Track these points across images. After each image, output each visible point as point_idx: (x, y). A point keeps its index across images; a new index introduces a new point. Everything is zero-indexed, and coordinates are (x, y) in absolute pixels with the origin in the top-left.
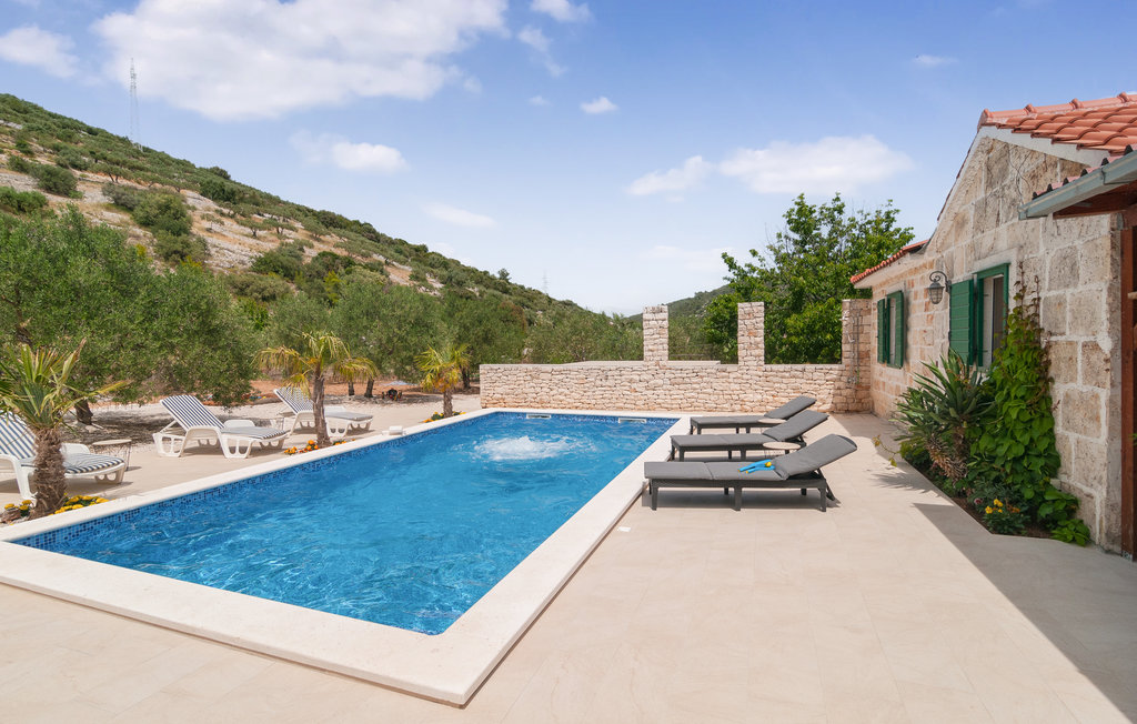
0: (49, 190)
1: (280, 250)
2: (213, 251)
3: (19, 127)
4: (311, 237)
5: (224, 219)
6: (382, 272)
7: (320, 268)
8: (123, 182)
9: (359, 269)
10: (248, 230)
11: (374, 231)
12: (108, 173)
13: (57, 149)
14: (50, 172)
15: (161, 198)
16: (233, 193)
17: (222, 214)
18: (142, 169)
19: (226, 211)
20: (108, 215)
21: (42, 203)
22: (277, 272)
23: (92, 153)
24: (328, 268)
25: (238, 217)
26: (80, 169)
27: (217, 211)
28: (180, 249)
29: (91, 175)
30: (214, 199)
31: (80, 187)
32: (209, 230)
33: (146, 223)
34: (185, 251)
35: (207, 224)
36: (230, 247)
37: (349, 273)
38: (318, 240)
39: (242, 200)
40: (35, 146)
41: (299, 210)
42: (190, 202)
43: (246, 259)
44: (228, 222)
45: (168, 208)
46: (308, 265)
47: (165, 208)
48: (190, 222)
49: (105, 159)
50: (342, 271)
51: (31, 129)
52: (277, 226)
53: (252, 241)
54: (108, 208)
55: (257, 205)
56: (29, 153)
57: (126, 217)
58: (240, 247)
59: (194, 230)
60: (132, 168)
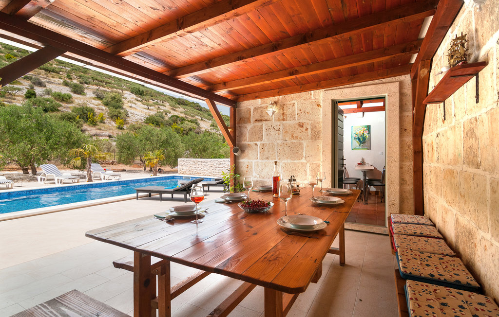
0: (75, 92)
1: (156, 114)
2: (130, 115)
3: (69, 69)
4: (172, 109)
5: (137, 102)
6: (196, 123)
7: (171, 121)
8: (102, 88)
9: (186, 122)
10: (146, 107)
11: (200, 106)
12: (97, 85)
13: (80, 77)
14: (76, 86)
15: (112, 95)
16: (143, 92)
17: (138, 100)
18: (110, 83)
19: (139, 99)
20: (94, 101)
21: (70, 97)
22: (153, 123)
23: (92, 78)
24: (174, 121)
25: (144, 101)
26: (88, 84)
27: (135, 99)
28: (117, 114)
29: (91, 86)
30: (136, 94)
31: (86, 91)
32: (131, 107)
33: (106, 104)
34: (119, 115)
35: (130, 104)
36: (137, 113)
37: (182, 123)
38: (174, 110)
39: (147, 94)
40: (73, 75)
41: (169, 98)
42: (125, 96)
43: (142, 118)
44: (139, 103)
45: (115, 98)
46: (166, 121)
47: (114, 98)
48: (123, 104)
49: (97, 80)
50: (179, 123)
51: (73, 70)
52: (158, 105)
53: (147, 111)
54: (94, 99)
55: (152, 96)
56: (71, 79)
57: (100, 102)
58: (142, 113)
59: (124, 107)
60: (107, 83)
